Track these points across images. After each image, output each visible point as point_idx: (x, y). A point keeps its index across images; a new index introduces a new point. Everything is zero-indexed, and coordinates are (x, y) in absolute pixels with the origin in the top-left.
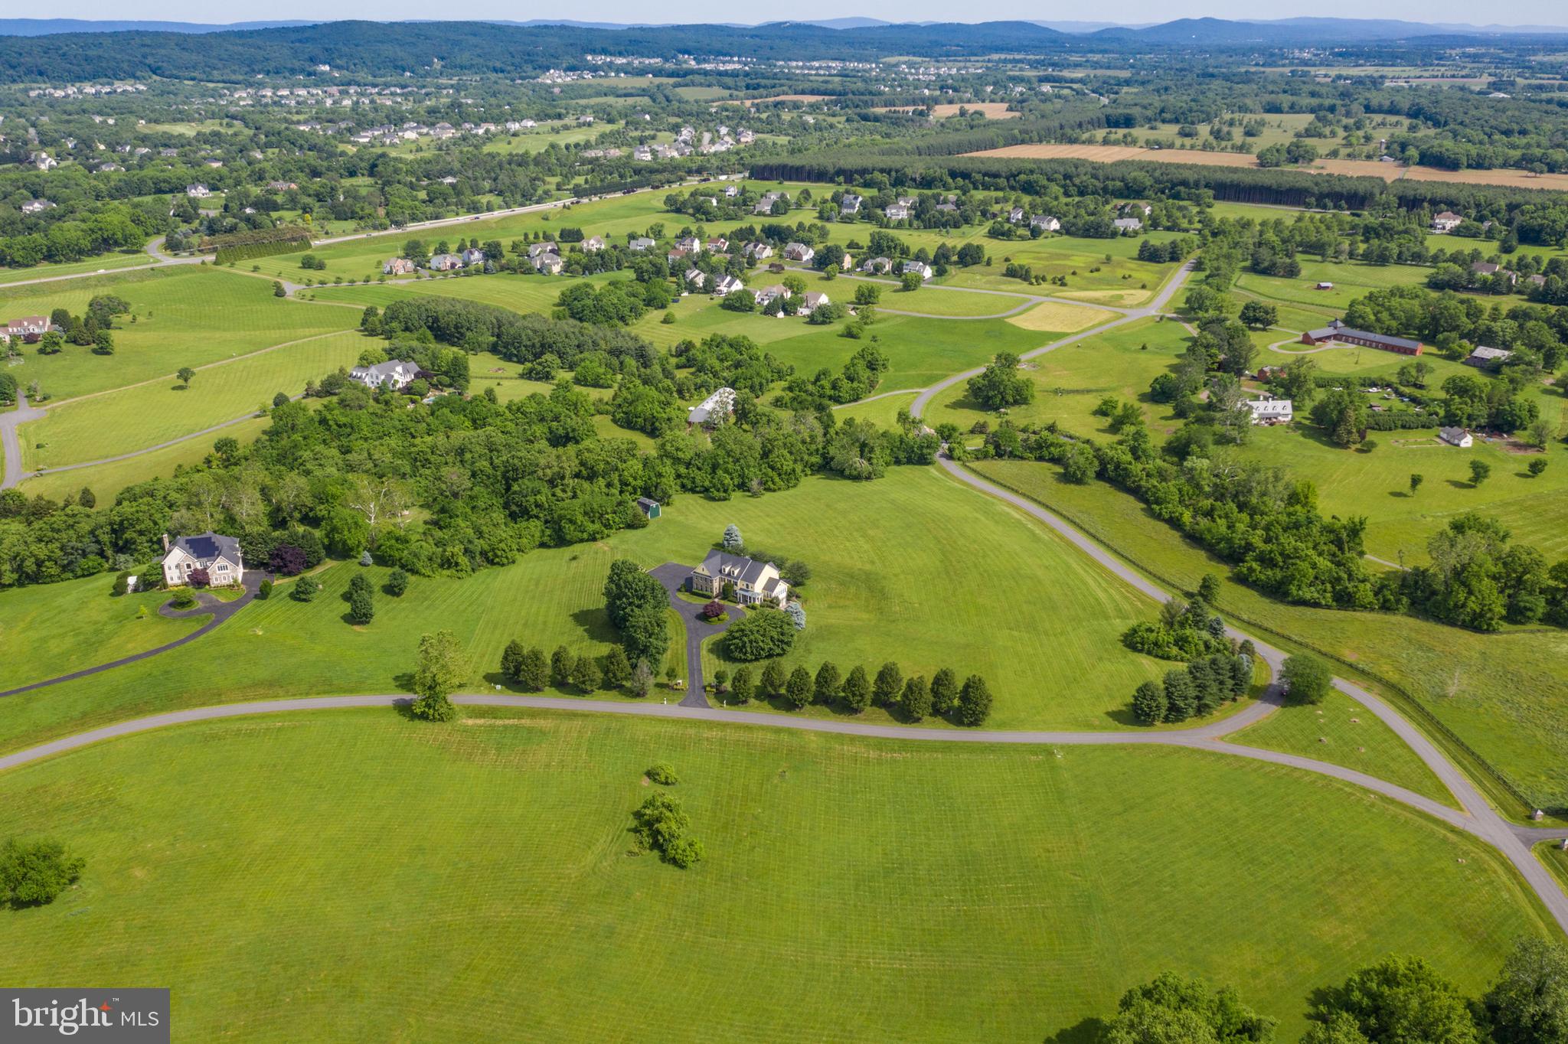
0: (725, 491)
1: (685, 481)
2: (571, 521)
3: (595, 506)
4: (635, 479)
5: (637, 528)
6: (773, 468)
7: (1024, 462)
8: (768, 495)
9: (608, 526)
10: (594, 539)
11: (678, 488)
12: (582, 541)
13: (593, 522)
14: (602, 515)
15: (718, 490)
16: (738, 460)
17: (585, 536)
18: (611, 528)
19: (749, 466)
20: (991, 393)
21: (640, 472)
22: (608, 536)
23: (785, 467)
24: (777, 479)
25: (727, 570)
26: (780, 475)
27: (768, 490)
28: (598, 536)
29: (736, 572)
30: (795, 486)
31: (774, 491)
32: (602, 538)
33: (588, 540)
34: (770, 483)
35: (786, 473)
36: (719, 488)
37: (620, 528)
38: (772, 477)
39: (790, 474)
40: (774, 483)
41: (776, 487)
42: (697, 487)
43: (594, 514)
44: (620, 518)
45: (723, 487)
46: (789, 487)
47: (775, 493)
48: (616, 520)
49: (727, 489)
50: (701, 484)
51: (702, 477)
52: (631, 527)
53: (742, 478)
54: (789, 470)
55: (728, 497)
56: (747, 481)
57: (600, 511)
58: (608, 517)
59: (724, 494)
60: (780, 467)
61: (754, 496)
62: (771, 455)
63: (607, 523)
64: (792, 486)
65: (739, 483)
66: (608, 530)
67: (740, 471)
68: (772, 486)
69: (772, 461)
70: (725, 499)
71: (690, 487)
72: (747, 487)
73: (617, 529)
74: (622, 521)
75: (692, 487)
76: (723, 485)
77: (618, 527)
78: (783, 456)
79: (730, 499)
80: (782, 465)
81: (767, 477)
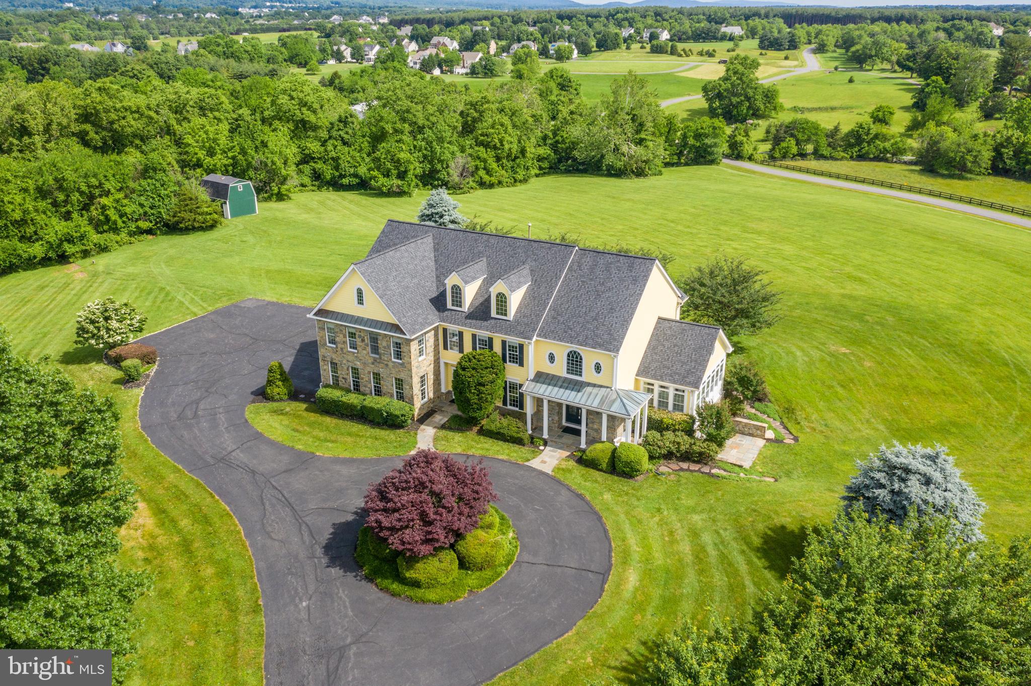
0: (402, 175)
1: (319, 166)
3: (70, 175)
5: (187, 230)
6: (486, 146)
7: (839, 162)
8: (481, 193)
9: (103, 225)
10: (63, 259)
11: (307, 180)
13: (67, 216)
14: (92, 197)
15: (387, 175)
16: (421, 129)
17: (37, 250)
18: (115, 230)
19: (441, 140)
20: (735, 100)
21: (223, 141)
22: (103, 249)
23: (507, 147)
24: (494, 166)
25: (470, 293)
26: (498, 159)
27: (482, 184)
28: (69, 248)
29: (515, 300)
30: (525, 180)
31: (491, 186)
32: (86, 254)
33: (46, 262)
34: (482, 173)
35: (509, 156)
36: (389, 171)
37: (141, 232)
38: (485, 161)
39: (516, 158)
40: (488, 172)
41: (494, 180)
42: (344, 176)
43: (68, 196)
44: (142, 205)
45: (397, 168)
46: (515, 181)
47: (492, 190)
48: (128, 210)
49: (406, 172)
50: (352, 171)
51: (352, 157)
52: (173, 228)
53: (431, 162)
54: (514, 151)
55: (406, 189)
56: (439, 167)
57: (84, 188)
58: (104, 201)
59: (400, 182)
60: (498, 145)
61: (458, 192)
62: (479, 125)
63: (102, 218)
64: (520, 181)
65: (424, 172)
66: (105, 235)
67: (426, 149)
68: (486, 178)
69: (482, 135)
70: (401, 193)
71: (328, 177)
72: (439, 179)
73: (131, 234)
74: (145, 213)
75: (333, 177)
76: (397, 162)
77: (133, 227)
78: (502, 125)
79: (408, 194)
80: (501, 141)
81: (478, 162)
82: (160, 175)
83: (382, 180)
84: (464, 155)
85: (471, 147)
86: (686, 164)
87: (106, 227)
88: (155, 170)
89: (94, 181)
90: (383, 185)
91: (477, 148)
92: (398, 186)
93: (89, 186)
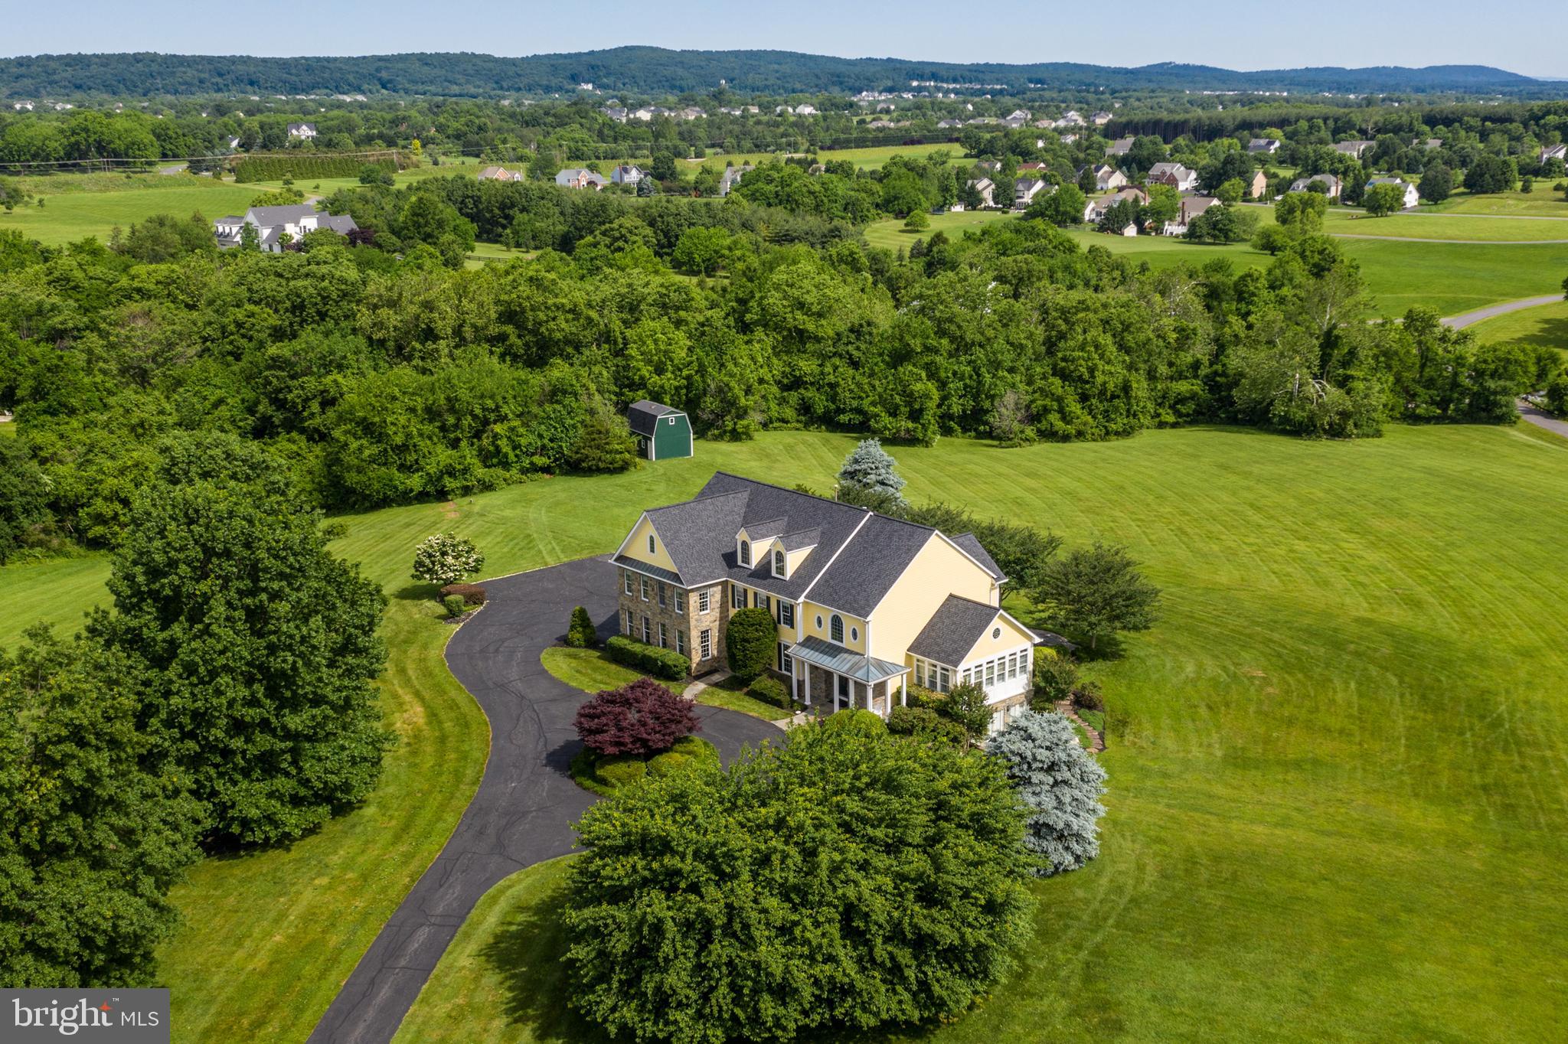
0: (915, 415)
1: (810, 393)
2: (368, 429)
3: (464, 394)
4: (660, 370)
5: (590, 472)
6: (1064, 376)
8: (1045, 443)
9: (492, 457)
10: (442, 495)
11: (790, 413)
12: (406, 498)
13: (455, 444)
14: (486, 422)
15: (894, 413)
16: (968, 348)
17: (415, 482)
18: (506, 465)
19: (994, 365)
22: (487, 487)
23: (1100, 379)
24: (1074, 407)
26: (1084, 398)
27: (1048, 434)
28: (449, 483)
30: (1126, 433)
31: (1066, 438)
32: (467, 491)
33: (423, 497)
34: (1054, 418)
35: (1102, 392)
36: (897, 407)
37: (535, 469)
38: (1059, 400)
39: (1114, 397)
40: (1065, 418)
41: (1071, 429)
42: (843, 411)
43: (459, 419)
44: (541, 436)
45: (909, 404)
46: (1107, 433)
47: (1067, 445)
48: (523, 441)
49: (921, 410)
50: (855, 403)
51: (859, 385)
52: (574, 467)
53: (976, 397)
54: (1111, 386)
55: (920, 436)
56: (987, 405)
57: (478, 411)
58: (498, 428)
59: (910, 425)
60: (1086, 376)
61: (1004, 444)
62: (1062, 344)
63: (491, 448)
64: (1117, 433)
65: (964, 411)
66: (492, 470)
67: (971, 377)
68: (1059, 425)
69: (1064, 359)
70: (911, 441)
71: (820, 411)
72: (986, 423)
73: (524, 471)
74: (544, 447)
75: (827, 412)
76: (909, 396)
77: (526, 463)
78: (1097, 347)
79: (927, 444)
80: (1092, 371)
81: (1048, 402)
82: (569, 400)
83: (886, 420)
84: (1030, 389)
85: (1044, 377)
86: (1454, 421)
87: (495, 461)
88: (565, 392)
89: (490, 404)
90: (886, 428)
91: (1051, 379)
92: (908, 431)
93: (484, 409)
